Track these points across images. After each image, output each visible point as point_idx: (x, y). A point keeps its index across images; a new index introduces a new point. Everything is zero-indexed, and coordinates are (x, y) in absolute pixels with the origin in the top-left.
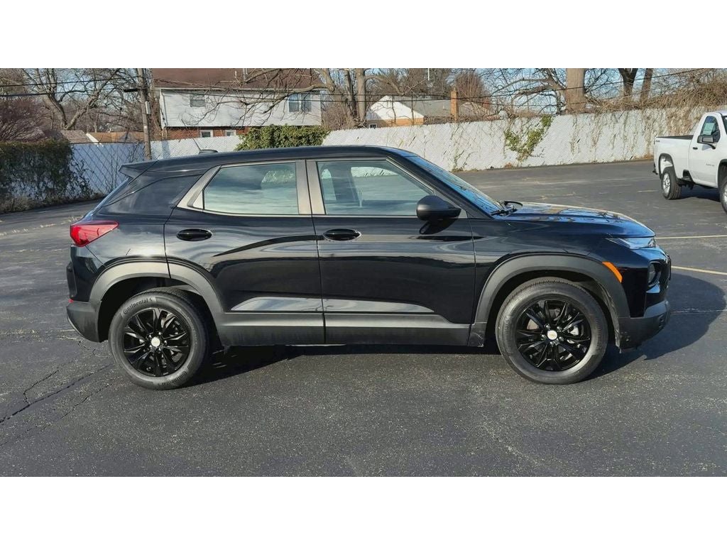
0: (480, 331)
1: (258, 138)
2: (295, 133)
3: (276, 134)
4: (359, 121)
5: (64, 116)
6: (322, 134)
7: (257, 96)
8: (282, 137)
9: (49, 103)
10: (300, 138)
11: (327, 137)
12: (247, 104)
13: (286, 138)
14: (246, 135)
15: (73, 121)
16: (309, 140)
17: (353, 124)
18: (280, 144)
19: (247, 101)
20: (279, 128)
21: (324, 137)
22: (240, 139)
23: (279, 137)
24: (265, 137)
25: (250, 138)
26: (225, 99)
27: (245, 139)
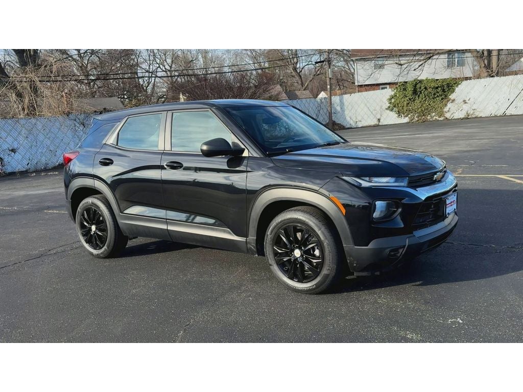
0: (253, 245)
1: (405, 89)
2: (433, 85)
3: (418, 86)
4: (492, 71)
5: (302, 81)
6: (455, 84)
7: (412, 58)
8: (423, 88)
9: (294, 73)
10: (437, 88)
11: (460, 86)
12: (401, 65)
13: (426, 88)
14: (396, 88)
15: (306, 84)
16: (444, 89)
17: (486, 74)
18: (421, 93)
19: (402, 62)
20: (421, 81)
21: (457, 86)
22: (392, 91)
23: (420, 88)
24: (410, 89)
25: (399, 90)
26: (386, 63)
27: (395, 91)
